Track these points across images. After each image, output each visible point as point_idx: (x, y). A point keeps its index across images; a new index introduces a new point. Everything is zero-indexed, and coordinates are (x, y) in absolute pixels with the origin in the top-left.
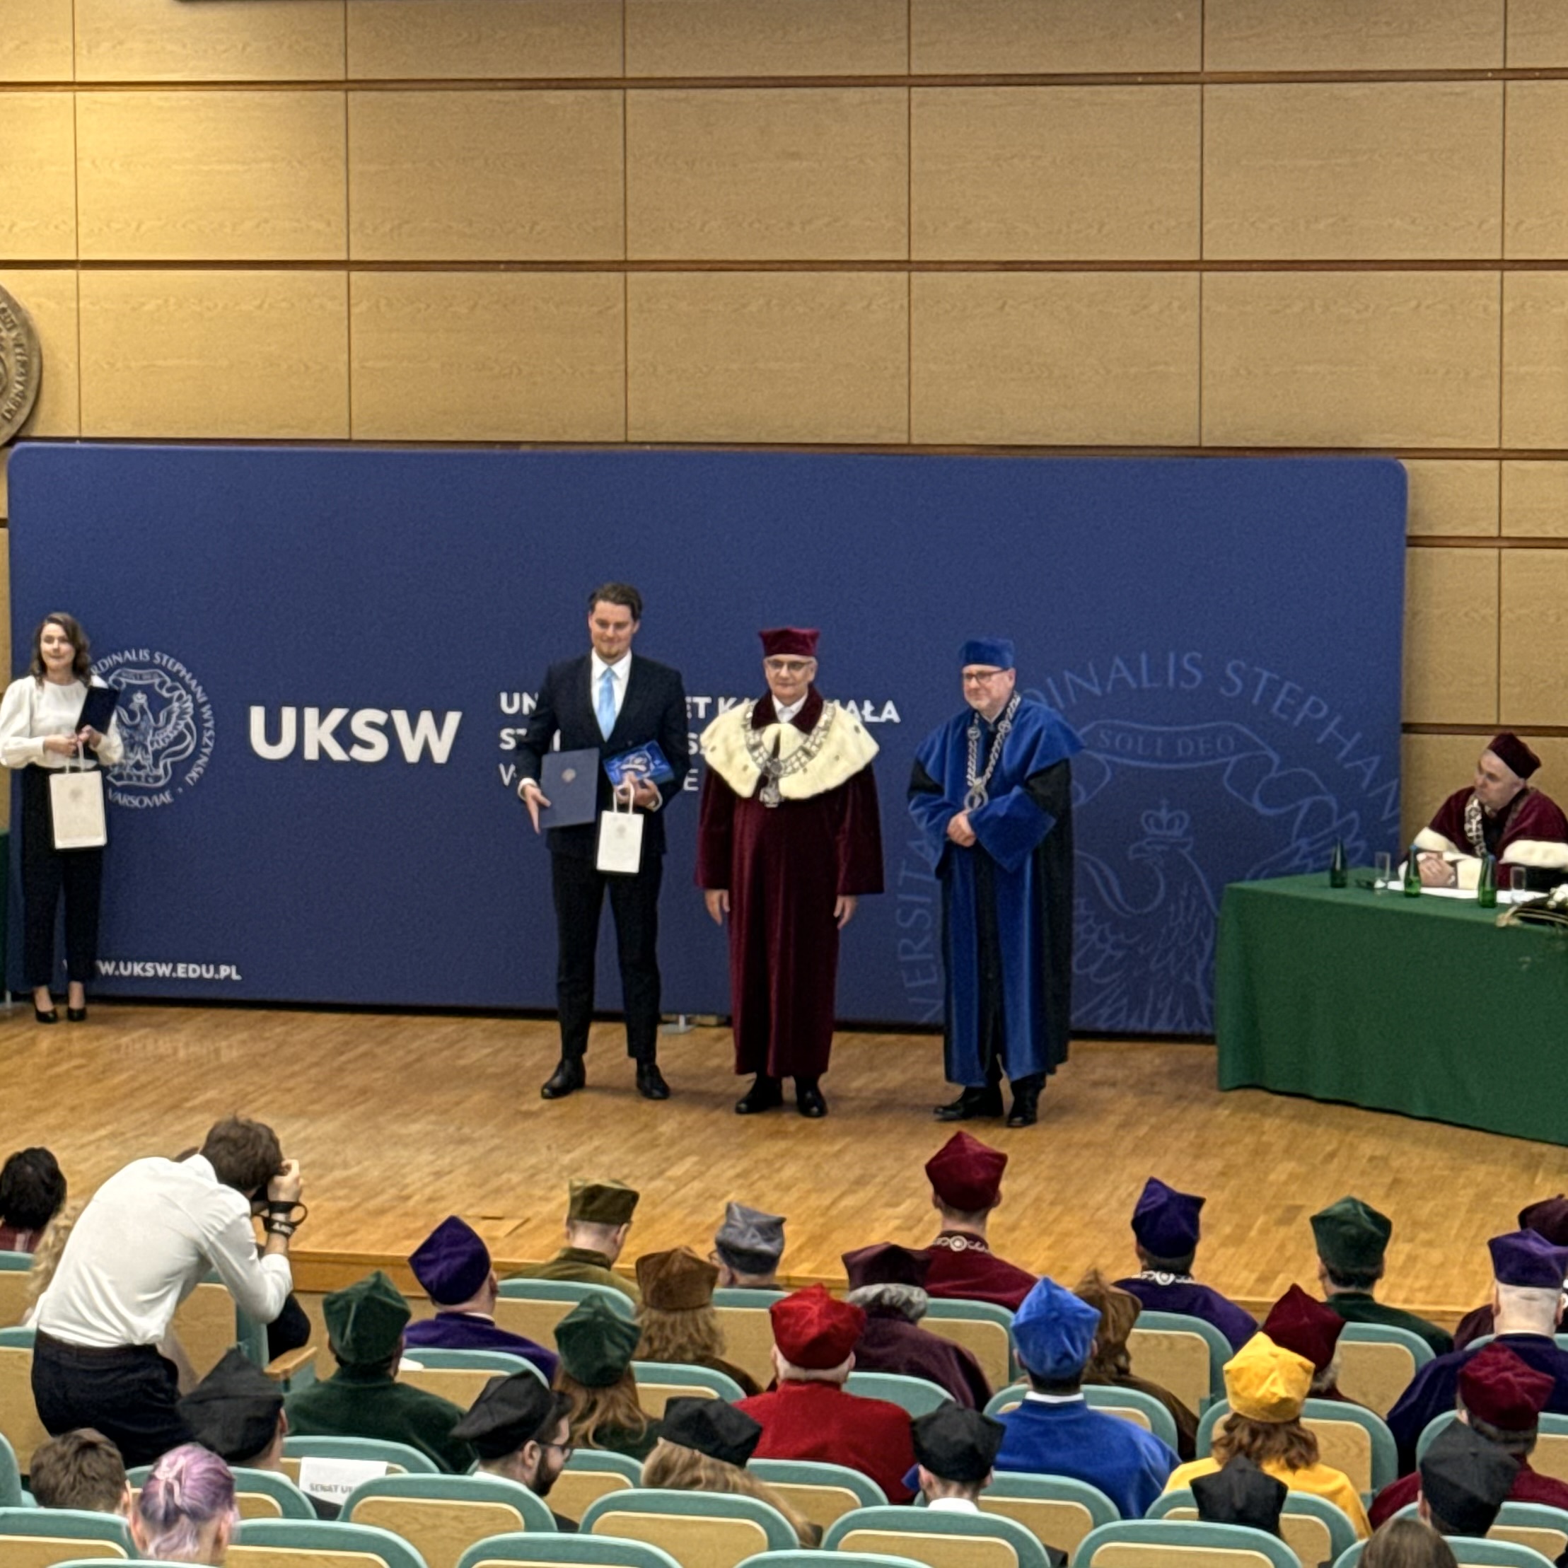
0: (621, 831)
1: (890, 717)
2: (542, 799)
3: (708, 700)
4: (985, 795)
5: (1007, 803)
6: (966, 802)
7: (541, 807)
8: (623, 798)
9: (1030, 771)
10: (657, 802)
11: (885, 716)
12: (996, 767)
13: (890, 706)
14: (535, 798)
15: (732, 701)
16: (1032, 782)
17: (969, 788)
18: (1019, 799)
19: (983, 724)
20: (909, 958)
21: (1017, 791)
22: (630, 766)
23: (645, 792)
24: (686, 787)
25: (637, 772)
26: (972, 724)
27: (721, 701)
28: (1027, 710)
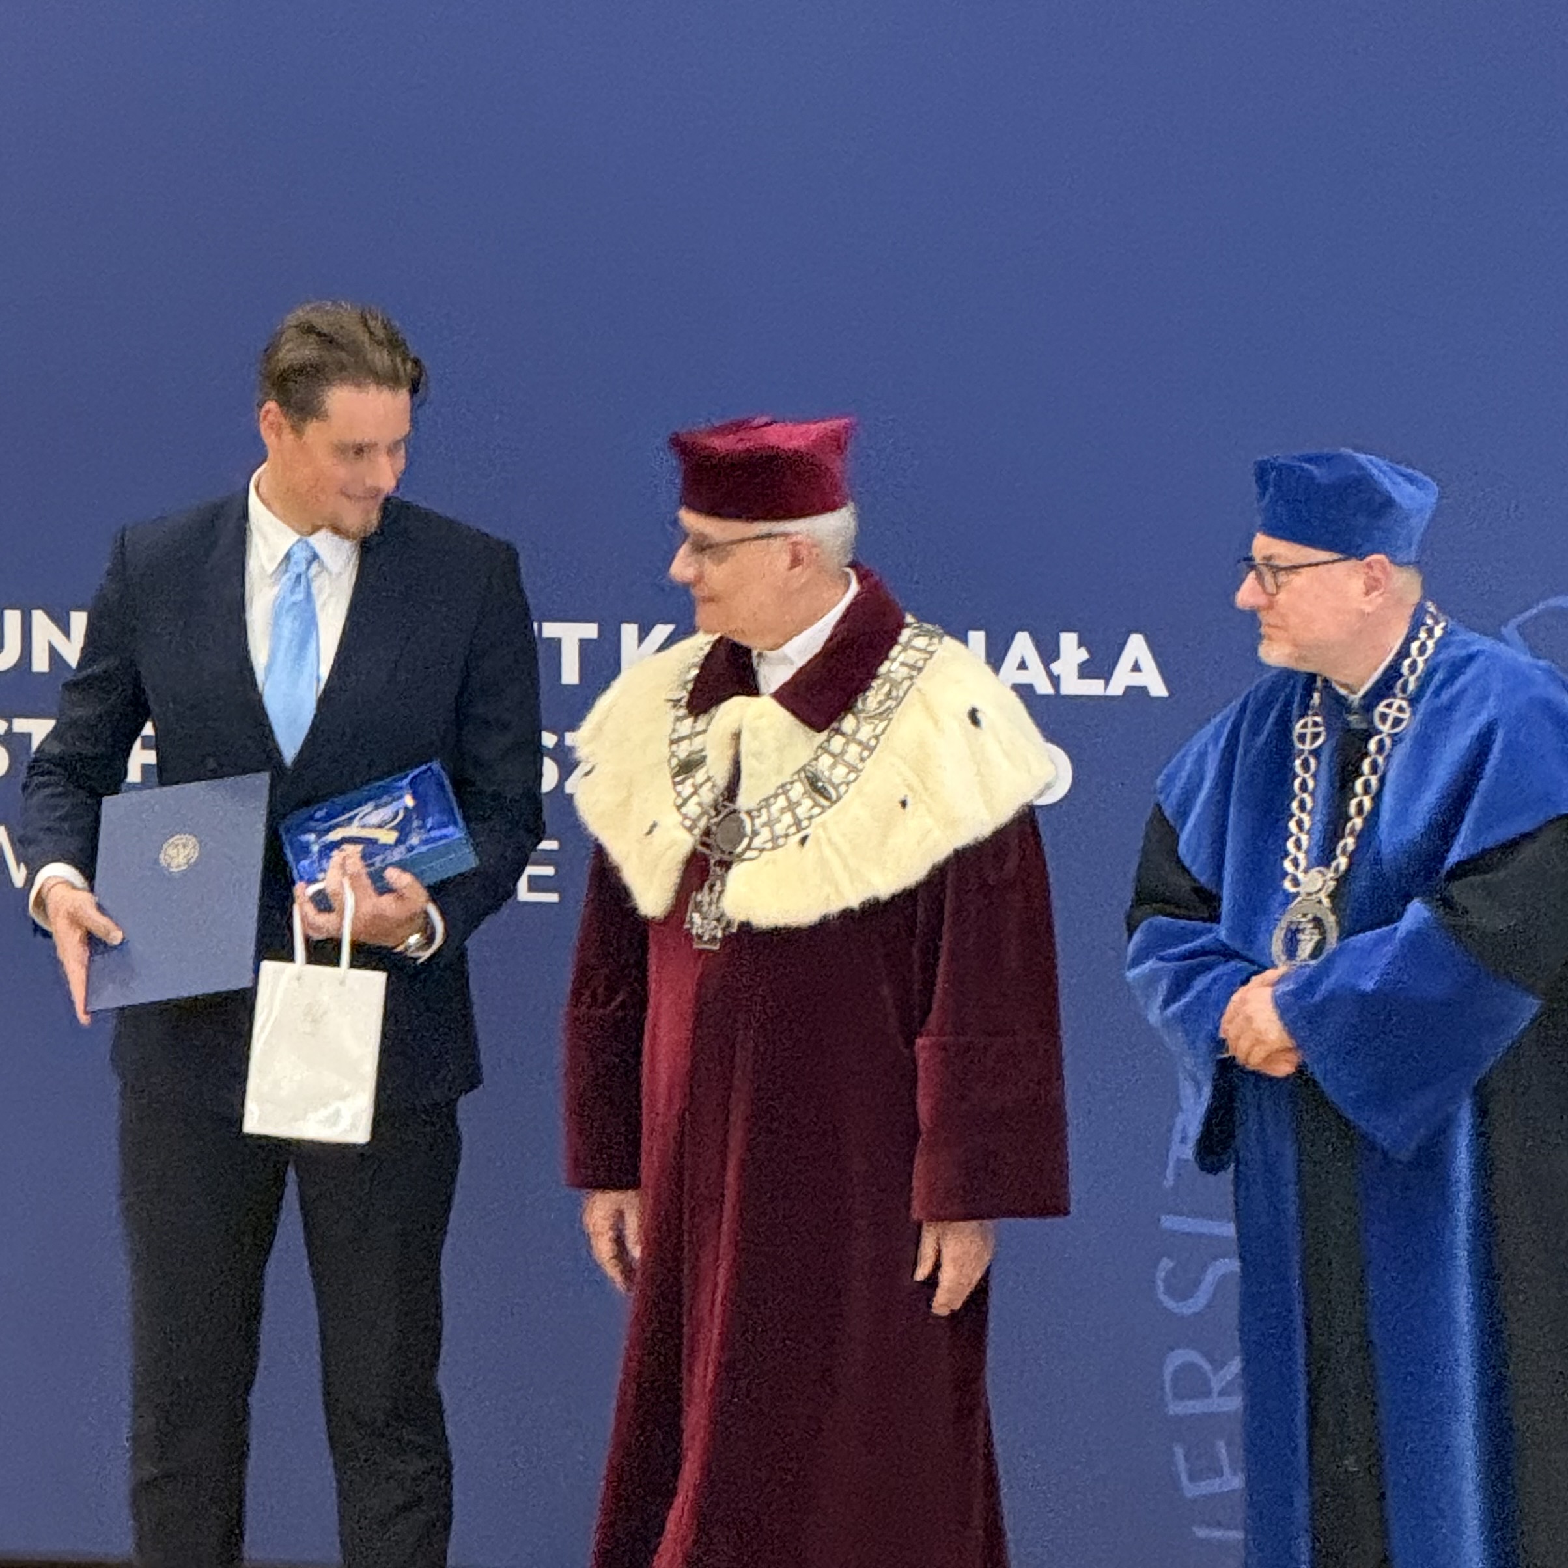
0: (314, 1017)
1: (1137, 680)
2: (100, 923)
3: (591, 631)
4: (1330, 920)
5: (1389, 950)
6: (1277, 946)
7: (93, 941)
8: (325, 921)
9: (1454, 856)
10: (430, 939)
11: (1121, 681)
12: (1366, 837)
13: (1136, 647)
14: (75, 920)
15: (662, 631)
16: (1456, 890)
17: (1290, 898)
18: (1417, 940)
19: (1336, 705)
20: (1195, 1407)
21: (1416, 912)
22: (353, 831)
23: (387, 902)
24: (524, 893)
25: (371, 848)
26: (1305, 710)
27: (629, 632)
28: (1457, 668)
